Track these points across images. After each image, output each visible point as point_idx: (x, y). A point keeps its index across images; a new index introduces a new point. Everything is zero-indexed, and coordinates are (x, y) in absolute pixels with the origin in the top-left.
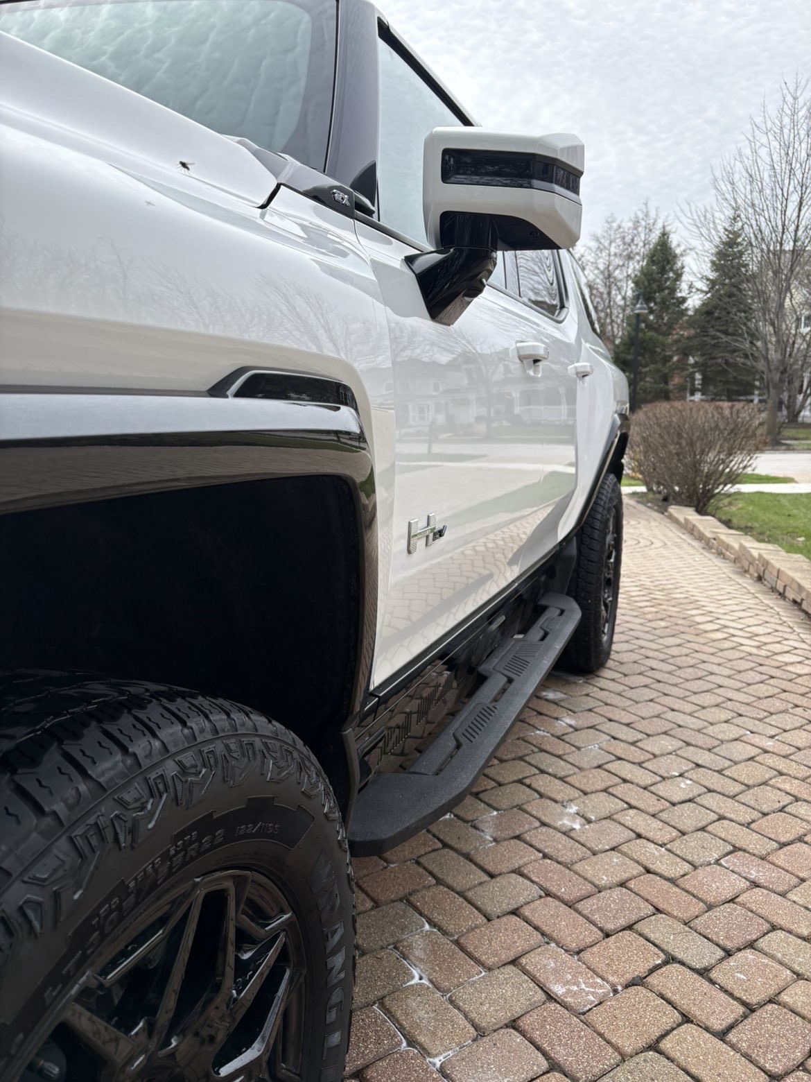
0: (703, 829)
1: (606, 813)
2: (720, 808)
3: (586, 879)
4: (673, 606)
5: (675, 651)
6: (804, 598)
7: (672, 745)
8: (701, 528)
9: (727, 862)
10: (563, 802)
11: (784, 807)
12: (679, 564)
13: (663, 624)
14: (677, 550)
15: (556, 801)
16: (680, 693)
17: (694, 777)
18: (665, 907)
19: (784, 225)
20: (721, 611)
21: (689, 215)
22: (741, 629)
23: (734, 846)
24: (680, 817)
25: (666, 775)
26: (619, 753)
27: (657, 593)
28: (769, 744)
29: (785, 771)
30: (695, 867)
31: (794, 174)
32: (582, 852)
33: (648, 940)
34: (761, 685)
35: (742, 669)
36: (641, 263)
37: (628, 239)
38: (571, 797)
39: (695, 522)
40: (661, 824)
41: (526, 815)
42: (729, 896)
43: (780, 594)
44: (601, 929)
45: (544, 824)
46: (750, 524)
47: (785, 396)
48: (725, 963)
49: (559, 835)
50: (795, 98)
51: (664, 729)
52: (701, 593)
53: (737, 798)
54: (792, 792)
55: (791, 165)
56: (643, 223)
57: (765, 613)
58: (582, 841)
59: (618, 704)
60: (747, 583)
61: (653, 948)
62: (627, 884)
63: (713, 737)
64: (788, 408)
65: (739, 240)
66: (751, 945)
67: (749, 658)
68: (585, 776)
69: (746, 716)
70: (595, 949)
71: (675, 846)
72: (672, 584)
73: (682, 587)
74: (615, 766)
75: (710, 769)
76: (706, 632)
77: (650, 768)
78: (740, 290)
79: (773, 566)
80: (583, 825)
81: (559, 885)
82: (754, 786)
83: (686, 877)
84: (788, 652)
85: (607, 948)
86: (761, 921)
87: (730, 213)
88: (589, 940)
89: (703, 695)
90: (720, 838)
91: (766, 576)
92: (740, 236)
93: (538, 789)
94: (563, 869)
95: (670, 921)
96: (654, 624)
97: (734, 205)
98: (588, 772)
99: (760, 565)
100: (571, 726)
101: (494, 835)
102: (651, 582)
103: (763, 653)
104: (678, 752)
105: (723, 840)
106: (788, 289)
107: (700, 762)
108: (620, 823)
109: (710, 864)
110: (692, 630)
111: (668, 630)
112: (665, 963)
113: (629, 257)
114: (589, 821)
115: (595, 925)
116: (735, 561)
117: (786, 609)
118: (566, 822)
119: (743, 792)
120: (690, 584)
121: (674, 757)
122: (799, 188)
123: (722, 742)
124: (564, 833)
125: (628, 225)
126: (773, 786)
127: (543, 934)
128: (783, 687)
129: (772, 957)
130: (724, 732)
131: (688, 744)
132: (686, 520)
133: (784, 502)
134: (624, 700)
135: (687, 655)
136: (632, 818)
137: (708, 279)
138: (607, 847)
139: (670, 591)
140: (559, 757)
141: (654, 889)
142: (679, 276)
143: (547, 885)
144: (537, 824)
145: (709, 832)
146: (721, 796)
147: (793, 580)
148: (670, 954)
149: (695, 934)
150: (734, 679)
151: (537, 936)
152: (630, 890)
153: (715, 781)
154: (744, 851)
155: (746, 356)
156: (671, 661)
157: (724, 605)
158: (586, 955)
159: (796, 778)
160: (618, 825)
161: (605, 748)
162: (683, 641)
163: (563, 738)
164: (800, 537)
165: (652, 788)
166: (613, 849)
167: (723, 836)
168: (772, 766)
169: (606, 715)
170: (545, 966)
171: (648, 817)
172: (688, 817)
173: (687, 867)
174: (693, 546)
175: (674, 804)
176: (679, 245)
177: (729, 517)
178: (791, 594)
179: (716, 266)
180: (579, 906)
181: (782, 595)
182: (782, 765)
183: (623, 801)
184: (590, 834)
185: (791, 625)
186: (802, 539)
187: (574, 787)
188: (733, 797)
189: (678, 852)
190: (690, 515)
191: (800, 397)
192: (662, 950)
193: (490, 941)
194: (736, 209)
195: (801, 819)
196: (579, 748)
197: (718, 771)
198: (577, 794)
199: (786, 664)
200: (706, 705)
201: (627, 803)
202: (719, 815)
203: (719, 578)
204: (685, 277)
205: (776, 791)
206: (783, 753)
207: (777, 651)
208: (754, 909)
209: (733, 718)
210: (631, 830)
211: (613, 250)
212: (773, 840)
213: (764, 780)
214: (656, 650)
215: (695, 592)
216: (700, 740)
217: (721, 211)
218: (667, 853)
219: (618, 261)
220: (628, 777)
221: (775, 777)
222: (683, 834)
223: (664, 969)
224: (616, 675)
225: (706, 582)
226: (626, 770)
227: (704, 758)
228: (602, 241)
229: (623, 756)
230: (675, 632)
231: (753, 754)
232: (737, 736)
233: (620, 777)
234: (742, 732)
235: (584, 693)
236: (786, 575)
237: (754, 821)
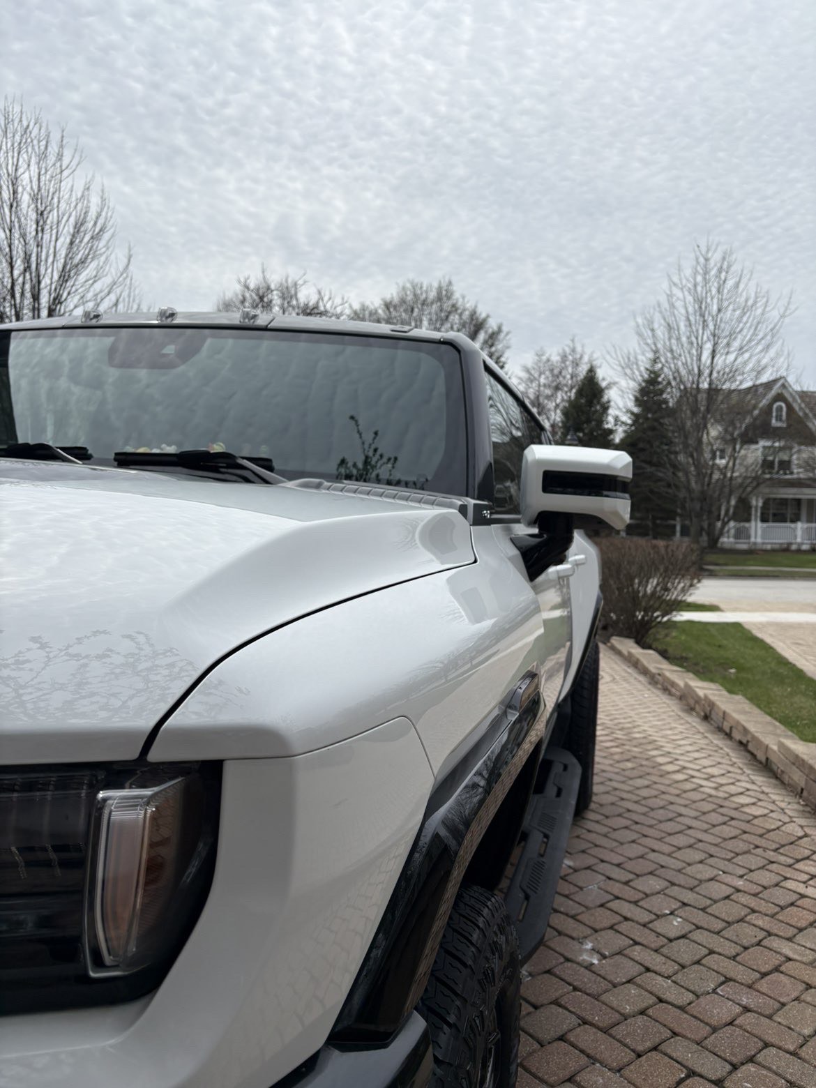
0: (698, 962)
1: (617, 949)
2: (710, 943)
3: (612, 1009)
4: (635, 746)
5: (645, 793)
6: (750, 739)
7: (659, 885)
8: (645, 663)
9: (722, 991)
10: (579, 939)
11: (760, 941)
12: (632, 701)
13: (629, 765)
14: (626, 685)
15: (573, 938)
16: (658, 834)
17: (682, 914)
18: (680, 1031)
19: (699, 370)
20: (678, 751)
21: (614, 356)
22: (698, 770)
23: (726, 978)
24: (678, 952)
25: (659, 913)
26: (616, 892)
27: (618, 732)
28: (740, 883)
29: (757, 908)
30: (698, 997)
31: (707, 326)
32: (604, 985)
33: (672, 1058)
34: (724, 826)
35: (705, 810)
36: (569, 394)
37: (556, 372)
38: (585, 934)
39: (638, 656)
40: (664, 958)
41: (551, 952)
42: (729, 1019)
43: (726, 734)
44: (633, 1051)
45: (568, 960)
46: (684, 655)
47: (705, 525)
48: (734, 1075)
49: (583, 969)
50: (707, 260)
51: (650, 870)
52: (656, 732)
53: (721, 934)
54: (765, 928)
55: (704, 317)
56: (570, 358)
57: (716, 754)
58: (603, 975)
59: (606, 846)
60: (694, 721)
61: (677, 1065)
62: (647, 1012)
63: (692, 877)
64: (708, 534)
65: (660, 379)
66: (751, 1060)
67: (710, 799)
68: (592, 915)
69: (717, 857)
70: (632, 1067)
71: (678, 977)
72: (630, 723)
73: (639, 726)
74: (615, 905)
75: (695, 908)
76: (669, 773)
77: (645, 906)
78: (661, 424)
79: (718, 708)
80: (600, 960)
81: (592, 1014)
82: (733, 923)
83: (692, 1005)
84: (742, 793)
85: (641, 1066)
86: (756, 1040)
87: (651, 355)
88: (626, 1060)
89: (676, 836)
90: (714, 970)
91: (713, 716)
92: (659, 376)
93: (556, 927)
94: (593, 1000)
95: (686, 1043)
96: (622, 765)
97: (654, 348)
98: (593, 911)
99: (706, 706)
100: (570, 867)
101: (529, 970)
102: (611, 720)
103: (721, 795)
104: (666, 891)
105: (716, 972)
106: (705, 427)
107: (686, 901)
108: (630, 958)
109: (709, 993)
110: (654, 771)
111: (635, 771)
112: (688, 1077)
113: (557, 388)
114: (604, 957)
115: (629, 1048)
116: (681, 698)
117: (733, 749)
118: (585, 957)
119: (725, 928)
120: (645, 723)
121: (663, 896)
122: (712, 338)
123: (701, 881)
124: (586, 968)
125: (556, 358)
126: (748, 923)
127: (588, 1056)
128: (743, 828)
129: (769, 1069)
130: (701, 872)
131: (673, 884)
132: (630, 653)
133: (713, 631)
134: (611, 841)
135: (656, 797)
136: (639, 953)
137: (632, 413)
138: (624, 980)
139: (630, 731)
140: (567, 896)
141: (669, 1015)
142: (605, 408)
143: (583, 1014)
144: (562, 960)
145: (704, 966)
146: (708, 933)
147: (738, 723)
148: (690, 1069)
149: (707, 1052)
150: (700, 820)
151: (584, 1060)
152: (650, 1017)
153: (701, 918)
154: (734, 981)
155: (669, 486)
156: (643, 802)
157: (680, 746)
158: (626, 1072)
159: (766, 915)
160: (629, 960)
161: (603, 887)
162: (650, 783)
163: (567, 878)
164: (731, 668)
165: (650, 925)
166: (629, 982)
167: (715, 968)
168: (745, 903)
169: (599, 856)
170: (596, 1082)
171: (652, 953)
172: (685, 952)
173: (691, 996)
174: (640, 681)
175: (671, 940)
176: (604, 379)
177: (664, 647)
178: (737, 735)
179: (638, 401)
180: (613, 1031)
181: (729, 735)
182: (753, 903)
183: (628, 937)
184: (607, 967)
185: (741, 765)
186: (733, 671)
187: (585, 924)
188: (718, 933)
189: (682, 984)
190: (632, 647)
191: (719, 524)
192: (684, 1066)
193: (548, 1063)
194: (656, 352)
195: (775, 952)
196: (581, 888)
197: (701, 909)
198: (589, 931)
199: (743, 806)
200: (681, 846)
201: (632, 939)
202: (709, 949)
203: (670, 716)
204: (611, 411)
205: (752, 927)
206: (752, 892)
207: (733, 793)
208: (750, 1030)
209: (706, 859)
210: (641, 964)
211: (542, 380)
212: (757, 971)
213: (741, 917)
214: (629, 792)
215: (651, 731)
216: (680, 879)
217: (643, 354)
218: (673, 984)
219: (548, 392)
220: (629, 915)
221: (749, 914)
222: (683, 967)
223: (688, 1081)
224: (598, 817)
225: (659, 720)
226: (627, 909)
227: (688, 897)
228: (533, 372)
229: (620, 896)
230: (641, 774)
231: (728, 893)
232: (712, 876)
233: (621, 915)
234: (716, 872)
235: (575, 834)
236: (731, 716)
237: (738, 955)
